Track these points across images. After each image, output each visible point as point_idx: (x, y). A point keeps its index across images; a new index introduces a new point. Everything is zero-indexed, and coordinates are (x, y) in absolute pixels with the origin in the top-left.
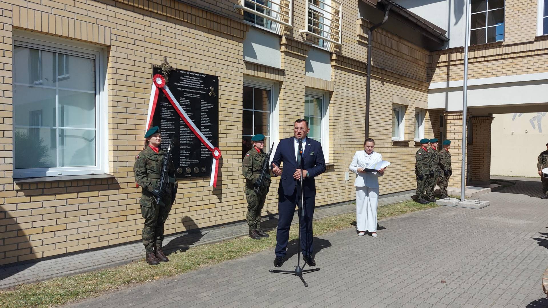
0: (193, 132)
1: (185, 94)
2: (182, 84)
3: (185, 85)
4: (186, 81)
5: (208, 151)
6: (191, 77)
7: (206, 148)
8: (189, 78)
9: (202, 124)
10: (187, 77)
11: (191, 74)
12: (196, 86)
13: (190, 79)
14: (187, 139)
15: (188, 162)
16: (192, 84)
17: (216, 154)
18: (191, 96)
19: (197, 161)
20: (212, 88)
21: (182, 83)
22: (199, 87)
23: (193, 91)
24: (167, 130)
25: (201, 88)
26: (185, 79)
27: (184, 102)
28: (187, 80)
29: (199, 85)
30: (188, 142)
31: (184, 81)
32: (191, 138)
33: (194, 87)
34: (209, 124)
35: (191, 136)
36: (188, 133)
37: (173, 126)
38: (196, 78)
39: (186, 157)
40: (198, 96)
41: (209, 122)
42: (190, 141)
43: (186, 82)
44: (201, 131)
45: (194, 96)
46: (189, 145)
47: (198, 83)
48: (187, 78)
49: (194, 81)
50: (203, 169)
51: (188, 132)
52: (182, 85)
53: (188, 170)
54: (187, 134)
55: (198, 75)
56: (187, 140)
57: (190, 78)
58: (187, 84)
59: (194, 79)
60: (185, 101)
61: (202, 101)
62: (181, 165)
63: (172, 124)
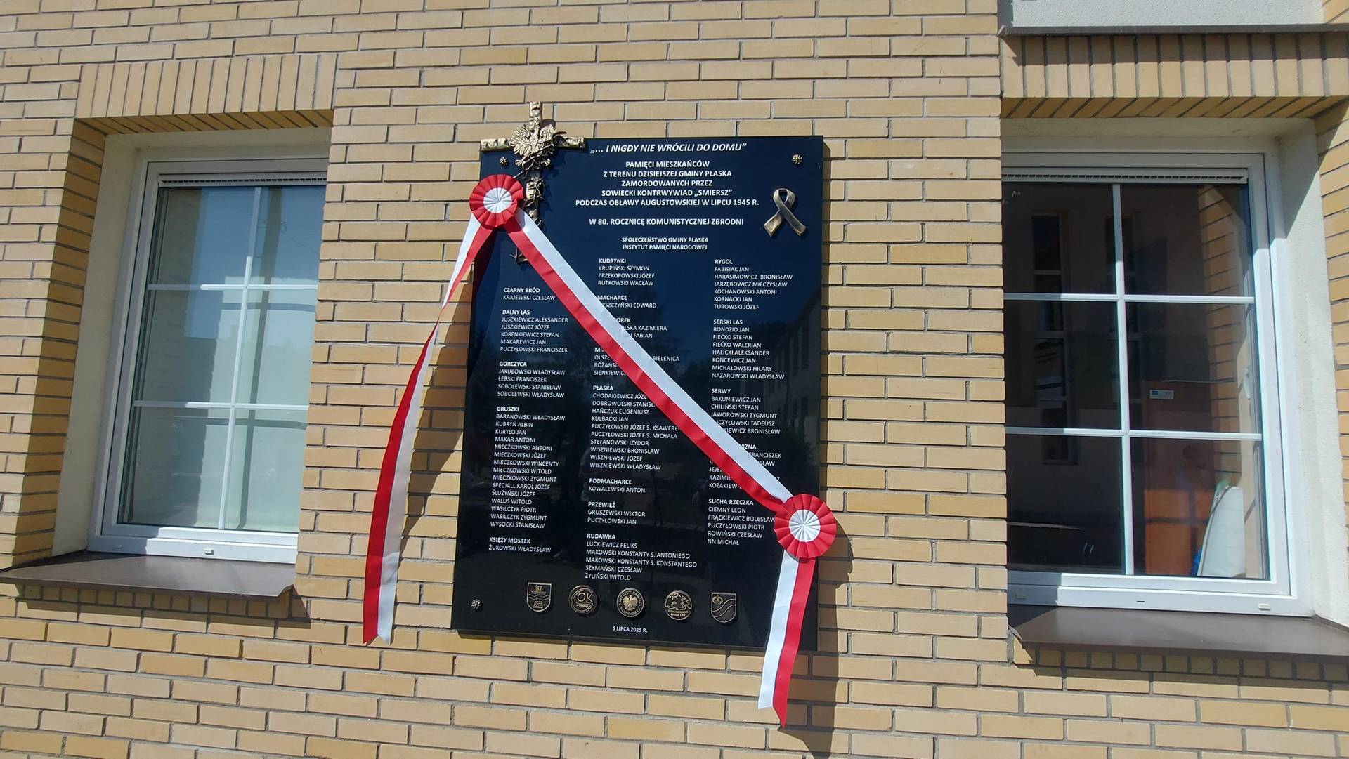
0: (663, 412)
1: (624, 240)
2: (613, 197)
3: (631, 203)
4: (635, 183)
5: (751, 511)
6: (659, 164)
7: (741, 494)
8: (649, 169)
9: (716, 371)
10: (639, 164)
11: (661, 148)
12: (692, 197)
13: (656, 174)
14: (626, 447)
15: (633, 558)
16: (665, 193)
17: (805, 527)
18: (660, 244)
19: (680, 560)
20: (783, 195)
21: (614, 193)
22: (705, 202)
23: (672, 221)
24: (527, 405)
25: (718, 202)
26: (629, 174)
27: (620, 279)
28: (643, 179)
29: (707, 193)
30: (635, 463)
31: (625, 183)
32: (654, 444)
33: (678, 203)
34: (766, 374)
35: (651, 432)
36: (634, 419)
37: (558, 388)
38: (690, 164)
39: (623, 533)
40: (700, 244)
41: (761, 361)
42: (648, 459)
43: (636, 188)
44: (709, 411)
45: (679, 244)
46: (638, 478)
47: (705, 183)
48: (643, 169)
49: (678, 178)
50: (721, 603)
51: (636, 412)
52: (617, 203)
53: (630, 601)
54: (629, 424)
55: (702, 147)
56: (627, 455)
57: (655, 169)
58: (641, 198)
59: (678, 169)
60: (626, 272)
61: (721, 265)
62: (594, 572)
63: (551, 380)
